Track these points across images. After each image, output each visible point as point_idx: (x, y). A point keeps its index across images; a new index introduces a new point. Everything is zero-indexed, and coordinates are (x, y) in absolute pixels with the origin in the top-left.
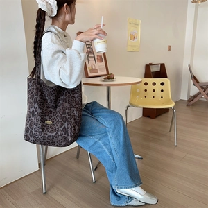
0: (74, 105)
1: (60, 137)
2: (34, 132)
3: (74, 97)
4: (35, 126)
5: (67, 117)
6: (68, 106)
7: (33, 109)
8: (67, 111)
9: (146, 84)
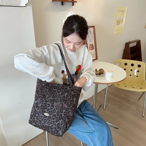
0: (71, 107)
1: (54, 129)
2: (36, 119)
3: (73, 100)
4: (37, 115)
5: (63, 116)
6: (66, 107)
7: (37, 101)
8: (64, 111)
9: (126, 64)
